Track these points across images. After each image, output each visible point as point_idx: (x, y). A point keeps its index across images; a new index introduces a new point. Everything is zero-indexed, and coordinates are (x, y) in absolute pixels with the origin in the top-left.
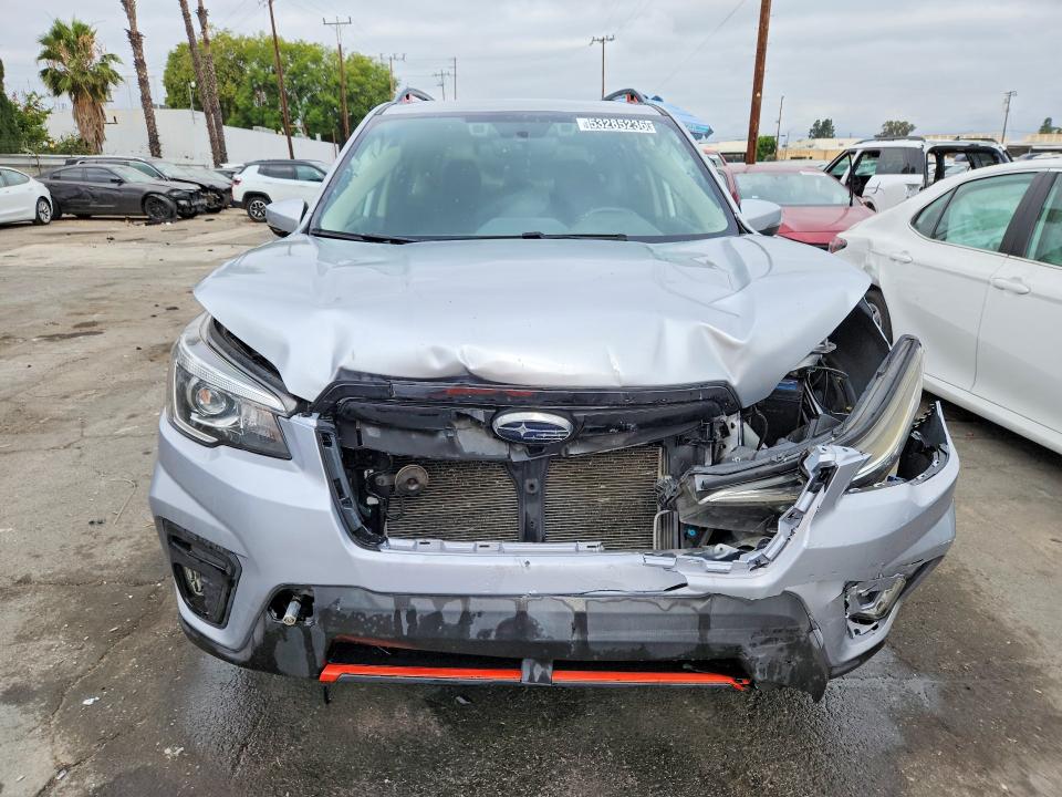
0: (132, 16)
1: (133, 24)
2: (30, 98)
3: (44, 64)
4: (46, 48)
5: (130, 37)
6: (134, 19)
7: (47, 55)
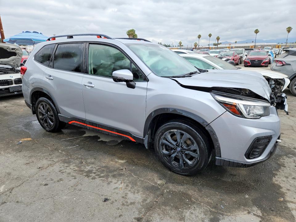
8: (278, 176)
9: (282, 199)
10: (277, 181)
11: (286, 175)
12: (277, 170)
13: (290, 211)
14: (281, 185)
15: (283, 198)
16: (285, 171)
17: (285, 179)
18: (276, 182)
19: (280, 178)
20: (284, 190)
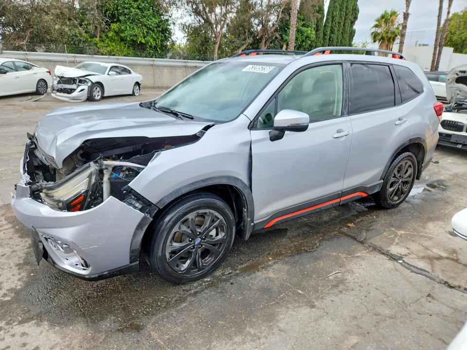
0: (408, 6)
1: (407, 10)
2: (364, 44)
3: (373, 30)
4: (377, 23)
5: (404, 15)
6: (409, 7)
7: (376, 26)
8: (26, 247)
9: (17, 227)
10: (26, 241)
11: (14, 254)
12: (27, 254)
13: (9, 222)
14: (20, 239)
15: (16, 229)
16: (17, 258)
17: (16, 248)
18: (27, 239)
19: (22, 246)
20: (16, 236)
